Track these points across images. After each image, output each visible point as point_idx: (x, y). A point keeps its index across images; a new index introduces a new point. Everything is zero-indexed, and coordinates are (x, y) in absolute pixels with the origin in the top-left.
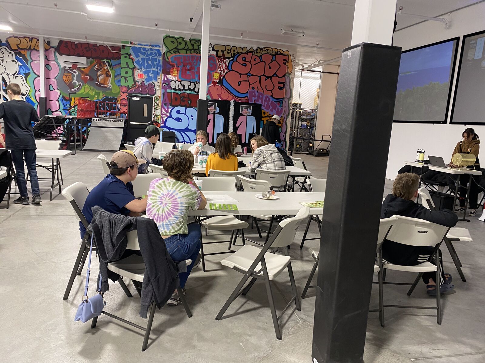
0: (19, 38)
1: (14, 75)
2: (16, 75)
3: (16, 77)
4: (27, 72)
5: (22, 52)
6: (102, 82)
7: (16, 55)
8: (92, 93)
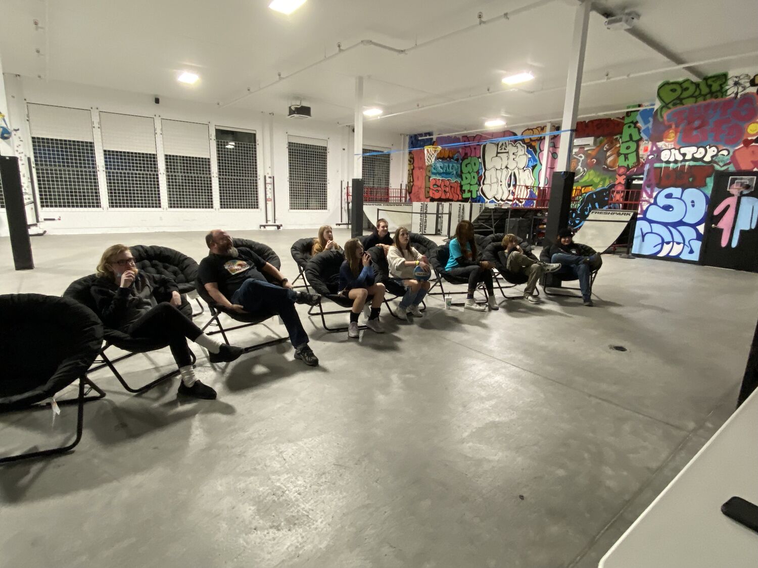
0: (532, 129)
1: (523, 169)
2: (525, 169)
3: (524, 171)
4: (535, 163)
5: (533, 144)
6: (611, 165)
7: (527, 148)
8: (596, 180)
